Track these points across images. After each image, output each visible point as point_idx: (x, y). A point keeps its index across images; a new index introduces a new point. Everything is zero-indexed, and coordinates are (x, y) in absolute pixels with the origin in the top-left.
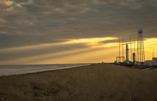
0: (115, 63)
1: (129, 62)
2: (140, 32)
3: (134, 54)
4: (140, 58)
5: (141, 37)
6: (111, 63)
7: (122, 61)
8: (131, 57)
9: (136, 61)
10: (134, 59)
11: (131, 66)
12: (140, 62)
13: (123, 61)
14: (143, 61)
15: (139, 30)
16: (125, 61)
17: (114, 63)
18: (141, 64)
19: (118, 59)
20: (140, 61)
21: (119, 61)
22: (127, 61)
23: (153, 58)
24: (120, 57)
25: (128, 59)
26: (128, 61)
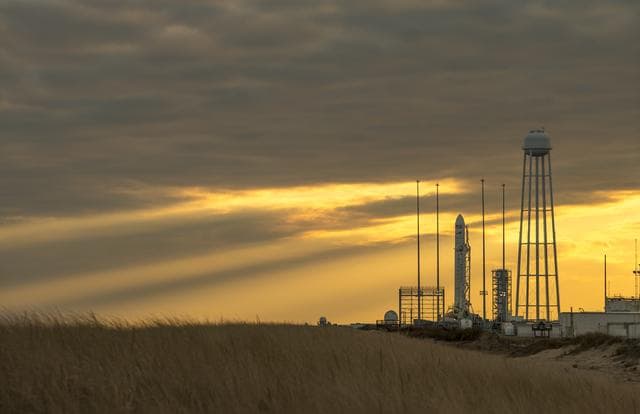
0: (389, 326)
1: (470, 323)
2: (539, 152)
3: (502, 277)
4: (532, 301)
5: (543, 176)
6: (367, 327)
7: (430, 316)
8: (484, 293)
9: (514, 314)
10: (502, 302)
11: (464, 339)
12: (531, 321)
13: (439, 316)
14: (554, 317)
15: (528, 140)
16: (450, 315)
17: (378, 326)
18: (538, 333)
19: (406, 302)
20: (533, 316)
21: (415, 316)
22: (461, 313)
23: (609, 302)
24: (420, 294)
25: (469, 304)
26: (467, 314)
